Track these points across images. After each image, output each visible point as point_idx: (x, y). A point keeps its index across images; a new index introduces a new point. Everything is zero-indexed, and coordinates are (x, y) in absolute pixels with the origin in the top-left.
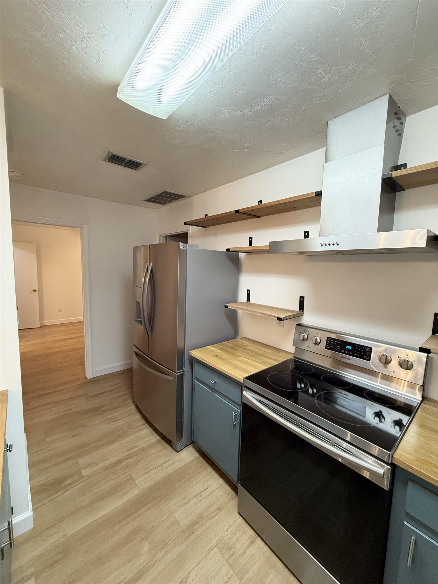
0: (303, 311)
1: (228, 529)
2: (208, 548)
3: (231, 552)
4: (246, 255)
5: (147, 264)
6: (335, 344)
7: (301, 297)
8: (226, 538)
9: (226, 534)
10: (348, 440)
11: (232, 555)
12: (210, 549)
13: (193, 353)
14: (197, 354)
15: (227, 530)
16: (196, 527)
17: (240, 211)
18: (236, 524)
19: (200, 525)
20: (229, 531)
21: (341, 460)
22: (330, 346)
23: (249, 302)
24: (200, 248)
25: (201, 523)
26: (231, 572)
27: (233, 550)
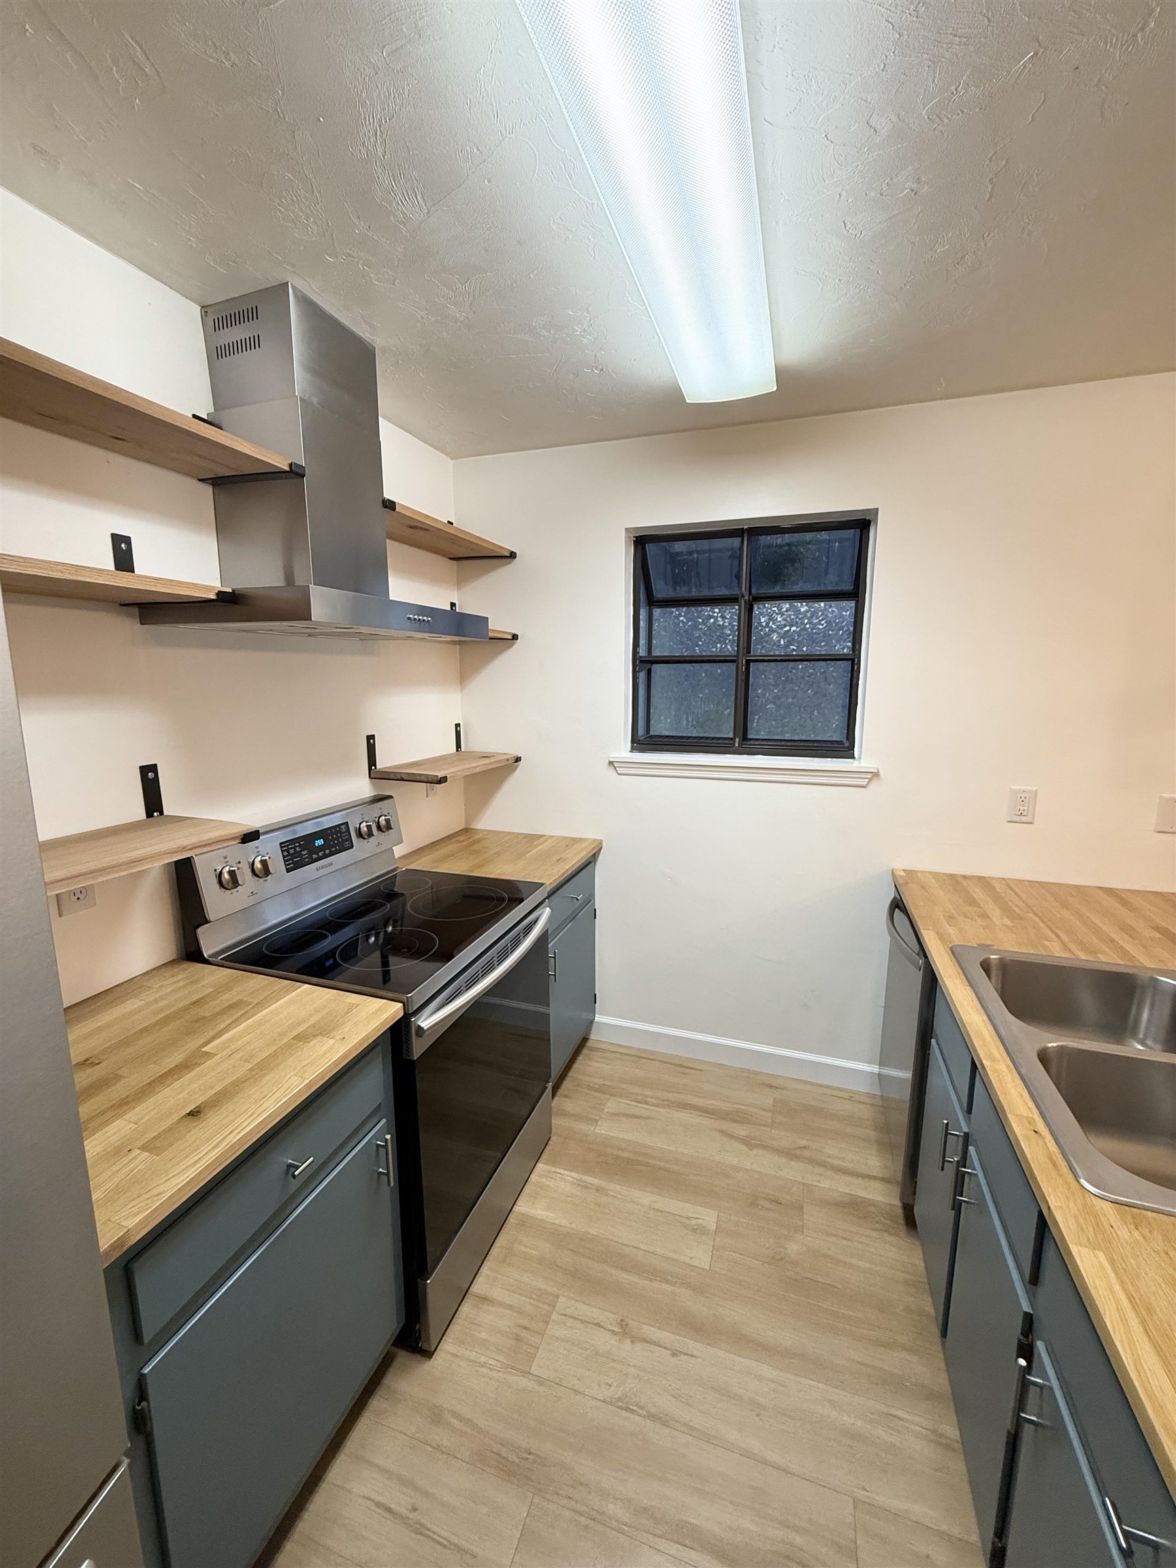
1: (479, 1363)
2: (541, 1389)
3: (524, 1333)
6: (298, 849)
8: (501, 1358)
9: (494, 1363)
11: (526, 1328)
12: (541, 1384)
15: (482, 1365)
16: (513, 1457)
18: (461, 1352)
19: (503, 1445)
20: (483, 1359)
22: (291, 861)
25: (496, 1447)
26: (554, 1317)
27: (519, 1332)
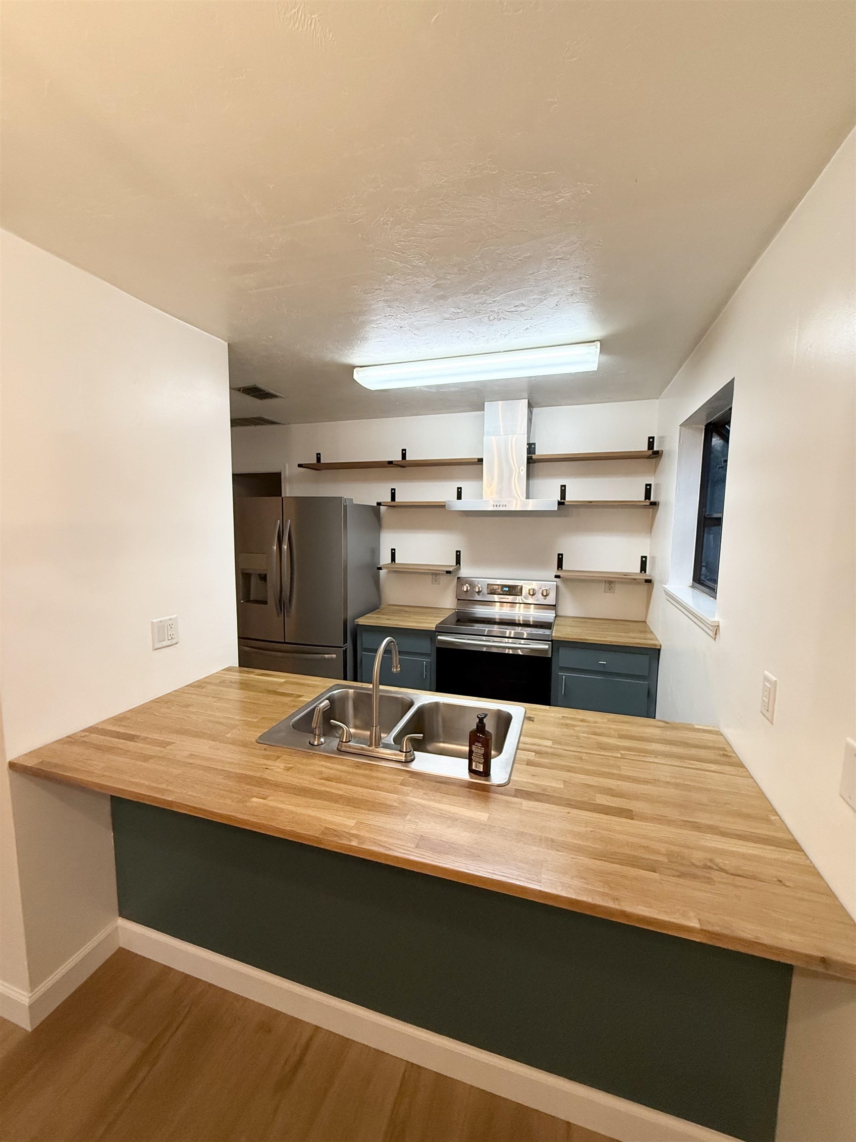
0: (460, 565)
4: (388, 509)
5: (279, 521)
6: (495, 588)
7: (457, 552)
10: (525, 637)
13: (360, 621)
14: (362, 621)
17: (394, 463)
21: (521, 652)
22: (490, 591)
23: (395, 562)
24: (354, 502)
